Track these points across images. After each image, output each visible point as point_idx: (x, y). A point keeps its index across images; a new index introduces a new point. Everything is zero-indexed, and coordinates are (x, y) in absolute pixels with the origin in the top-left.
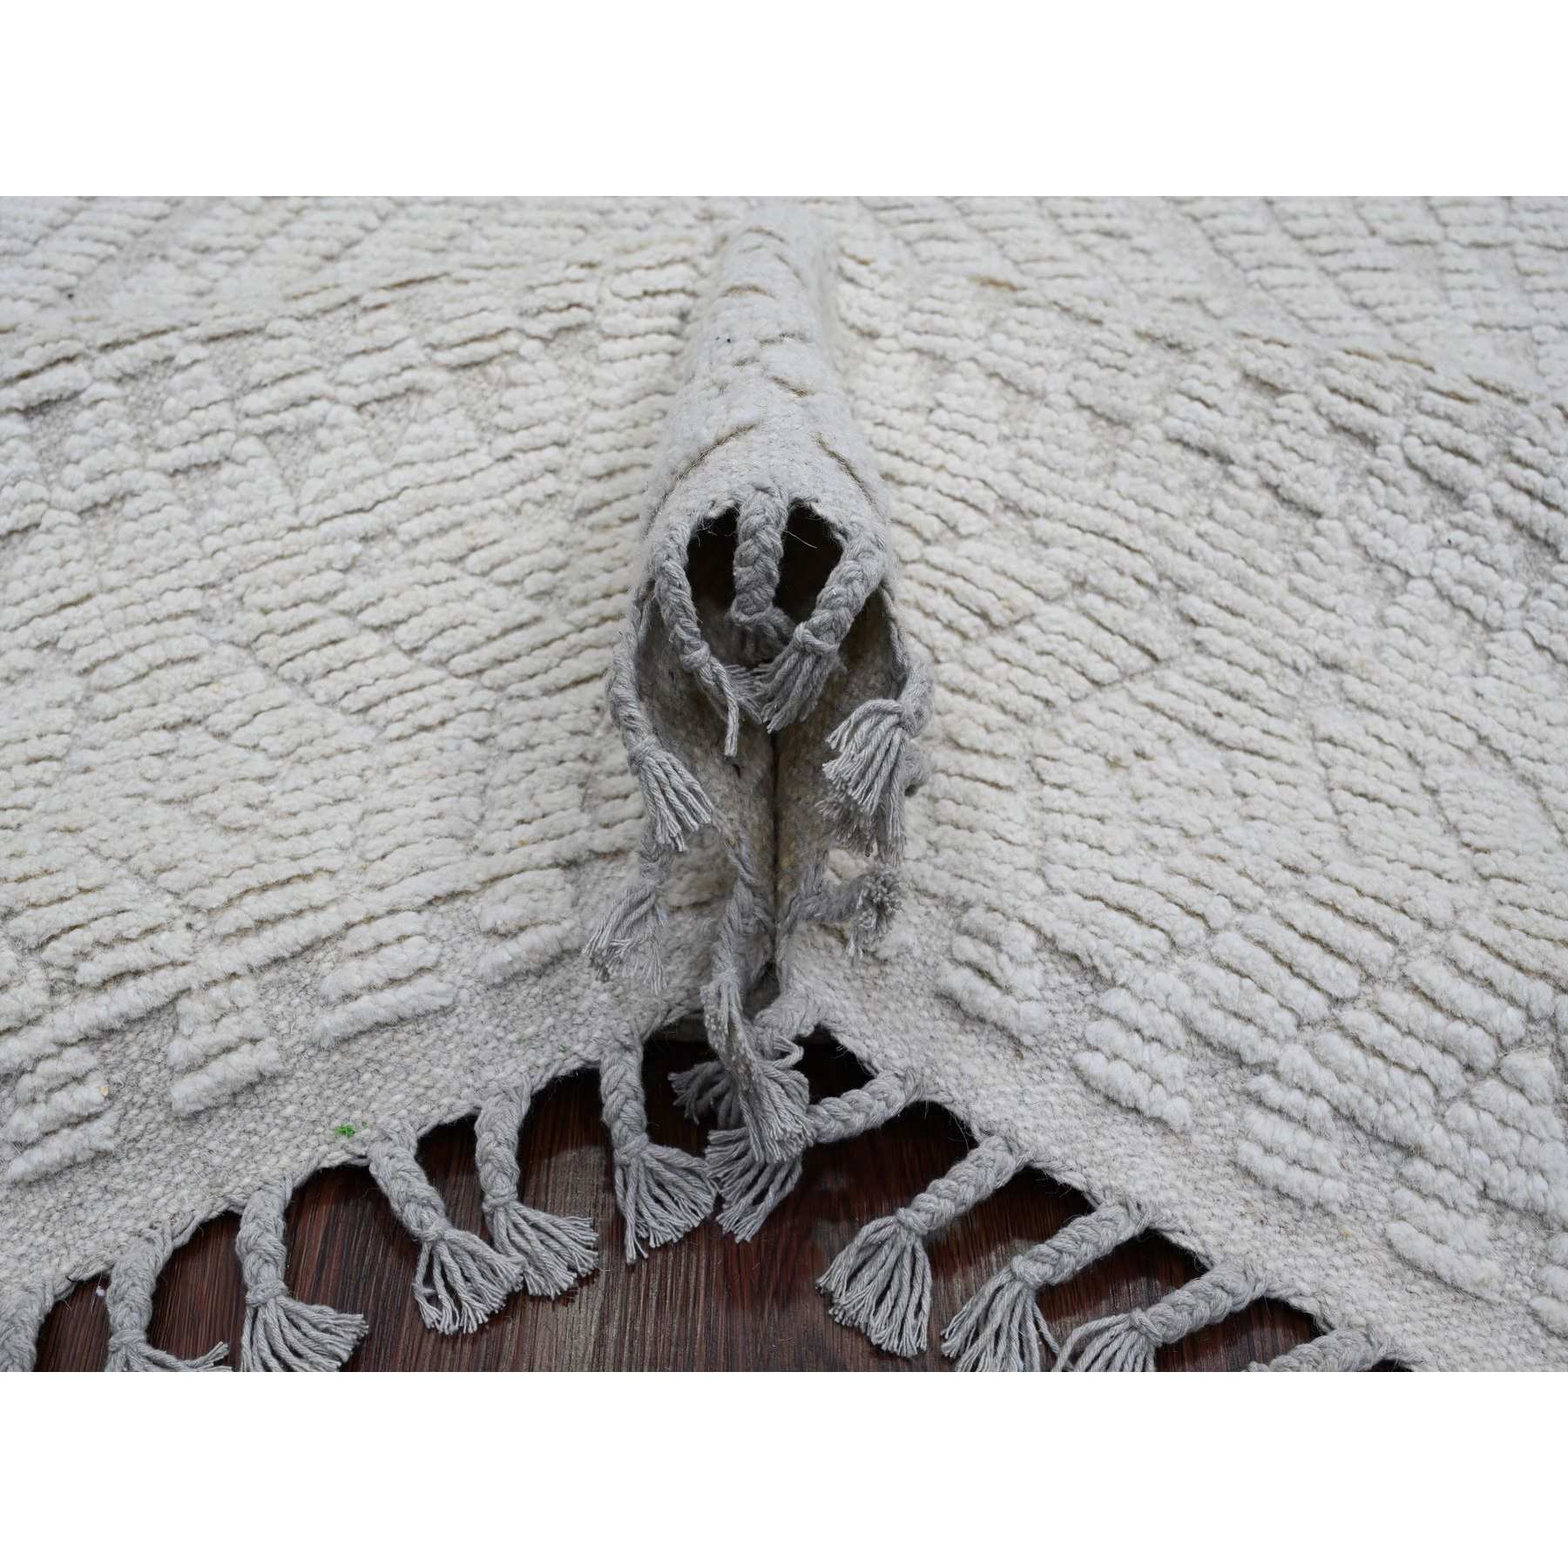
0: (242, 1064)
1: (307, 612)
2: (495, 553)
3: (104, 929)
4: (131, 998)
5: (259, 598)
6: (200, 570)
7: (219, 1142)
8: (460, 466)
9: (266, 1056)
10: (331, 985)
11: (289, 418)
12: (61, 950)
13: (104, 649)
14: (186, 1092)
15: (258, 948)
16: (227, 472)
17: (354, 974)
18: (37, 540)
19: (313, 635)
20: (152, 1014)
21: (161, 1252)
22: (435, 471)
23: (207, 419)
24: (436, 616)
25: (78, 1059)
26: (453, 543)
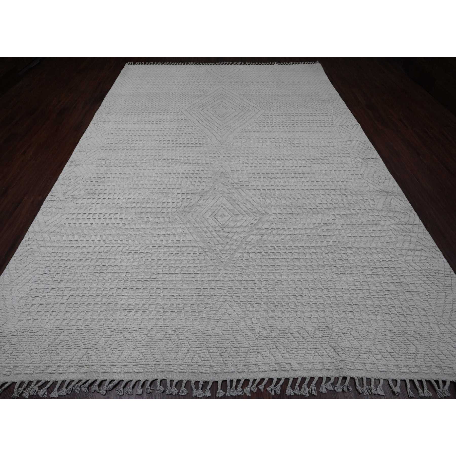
0: (163, 370)
1: (182, 334)
2: (197, 334)
3: (158, 358)
4: (158, 363)
5: (179, 331)
6: (176, 327)
7: (159, 374)
8: (197, 326)
9: (164, 370)
10: (169, 367)
11: (188, 318)
12: (155, 358)
13: (168, 331)
14: (158, 370)
15: (166, 363)
16: (182, 320)
17: (172, 367)
18: (167, 320)
19: (181, 336)
20: (159, 364)
21: (152, 380)
22: (195, 326)
23: (182, 316)
24: (190, 338)
25: (153, 365)
26: (194, 332)
